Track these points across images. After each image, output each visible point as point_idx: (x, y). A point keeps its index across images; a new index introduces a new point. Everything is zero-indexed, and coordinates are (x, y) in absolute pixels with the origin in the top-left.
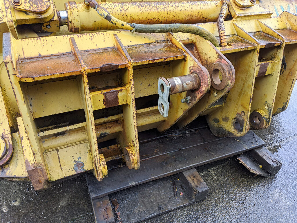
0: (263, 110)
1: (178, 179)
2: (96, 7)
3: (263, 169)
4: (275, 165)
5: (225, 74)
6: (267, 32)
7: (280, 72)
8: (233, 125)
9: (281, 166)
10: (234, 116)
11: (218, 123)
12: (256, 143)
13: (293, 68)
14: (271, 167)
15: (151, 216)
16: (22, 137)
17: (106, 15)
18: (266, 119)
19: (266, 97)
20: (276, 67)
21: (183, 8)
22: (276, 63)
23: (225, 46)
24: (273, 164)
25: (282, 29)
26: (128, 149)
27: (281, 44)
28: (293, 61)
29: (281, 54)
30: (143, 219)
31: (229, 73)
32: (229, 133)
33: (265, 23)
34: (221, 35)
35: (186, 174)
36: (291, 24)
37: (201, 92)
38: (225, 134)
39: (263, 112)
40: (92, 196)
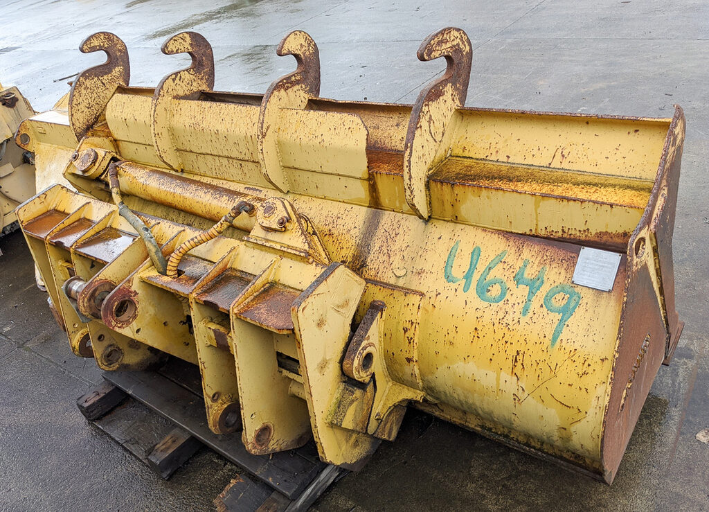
15: (117, 439)
30: (110, 434)
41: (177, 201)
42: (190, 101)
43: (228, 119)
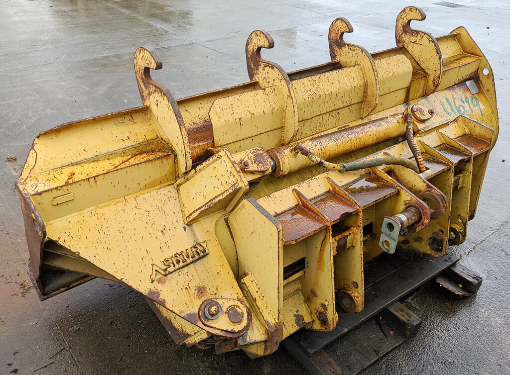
0: (457, 224)
1: (381, 318)
2: (309, 154)
3: (464, 289)
4: (477, 282)
5: (440, 204)
6: (452, 145)
7: (471, 185)
8: (430, 245)
9: (481, 282)
10: (430, 236)
11: (408, 245)
12: (450, 260)
13: (477, 173)
14: (473, 285)
15: (372, 361)
16: (255, 298)
17: (319, 161)
18: (462, 234)
19: (459, 210)
20: (467, 180)
21: (371, 133)
22: (467, 176)
23: (424, 171)
24: (474, 280)
25: (462, 136)
26: (348, 292)
27: (470, 158)
28: (477, 167)
29: (470, 167)
30: (365, 366)
31: (443, 203)
32: (424, 254)
33: (445, 133)
34: (419, 160)
35: (392, 309)
36: (470, 129)
37: (423, 225)
38: (419, 255)
39: (457, 226)
40: (311, 351)
41: (347, 146)
42: (300, 80)
43: (335, 81)
